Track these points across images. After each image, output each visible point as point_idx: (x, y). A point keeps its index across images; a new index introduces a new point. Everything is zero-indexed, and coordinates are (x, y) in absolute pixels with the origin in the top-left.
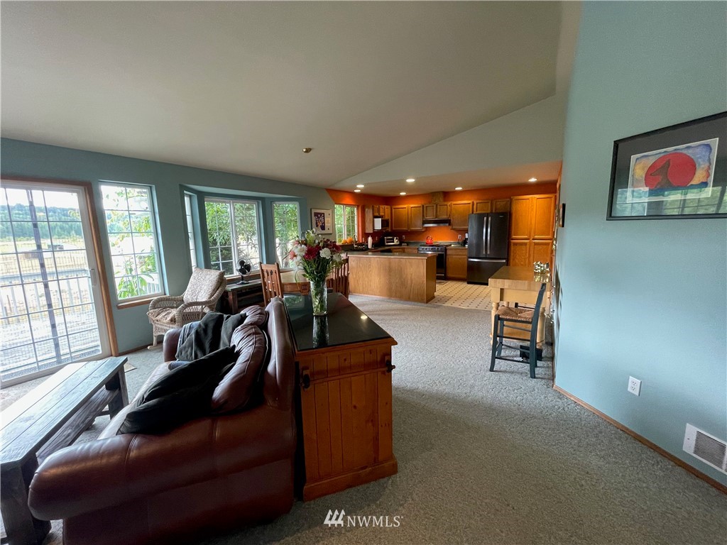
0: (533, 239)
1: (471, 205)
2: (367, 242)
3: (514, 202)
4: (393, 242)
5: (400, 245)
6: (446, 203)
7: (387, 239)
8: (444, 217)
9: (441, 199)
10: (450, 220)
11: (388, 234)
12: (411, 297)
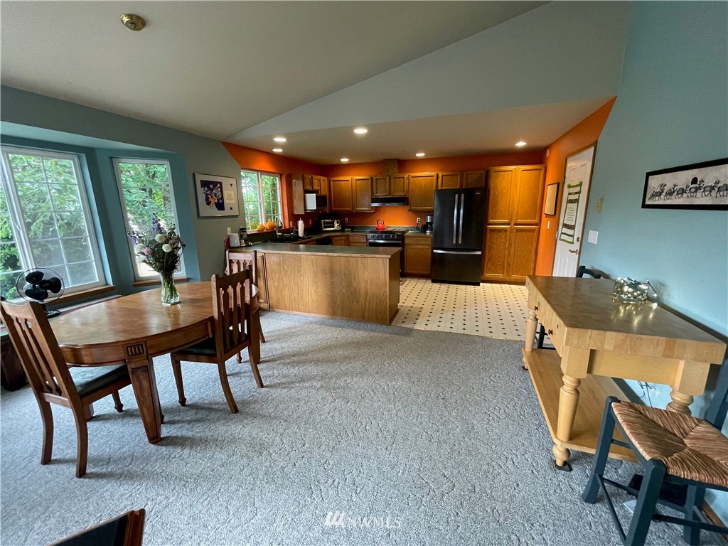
0: (516, 224)
1: (435, 178)
2: (297, 228)
3: (493, 175)
4: (334, 227)
5: (342, 230)
6: (401, 175)
7: (325, 223)
8: (400, 194)
9: (396, 169)
10: (408, 198)
11: (326, 216)
12: (366, 314)
